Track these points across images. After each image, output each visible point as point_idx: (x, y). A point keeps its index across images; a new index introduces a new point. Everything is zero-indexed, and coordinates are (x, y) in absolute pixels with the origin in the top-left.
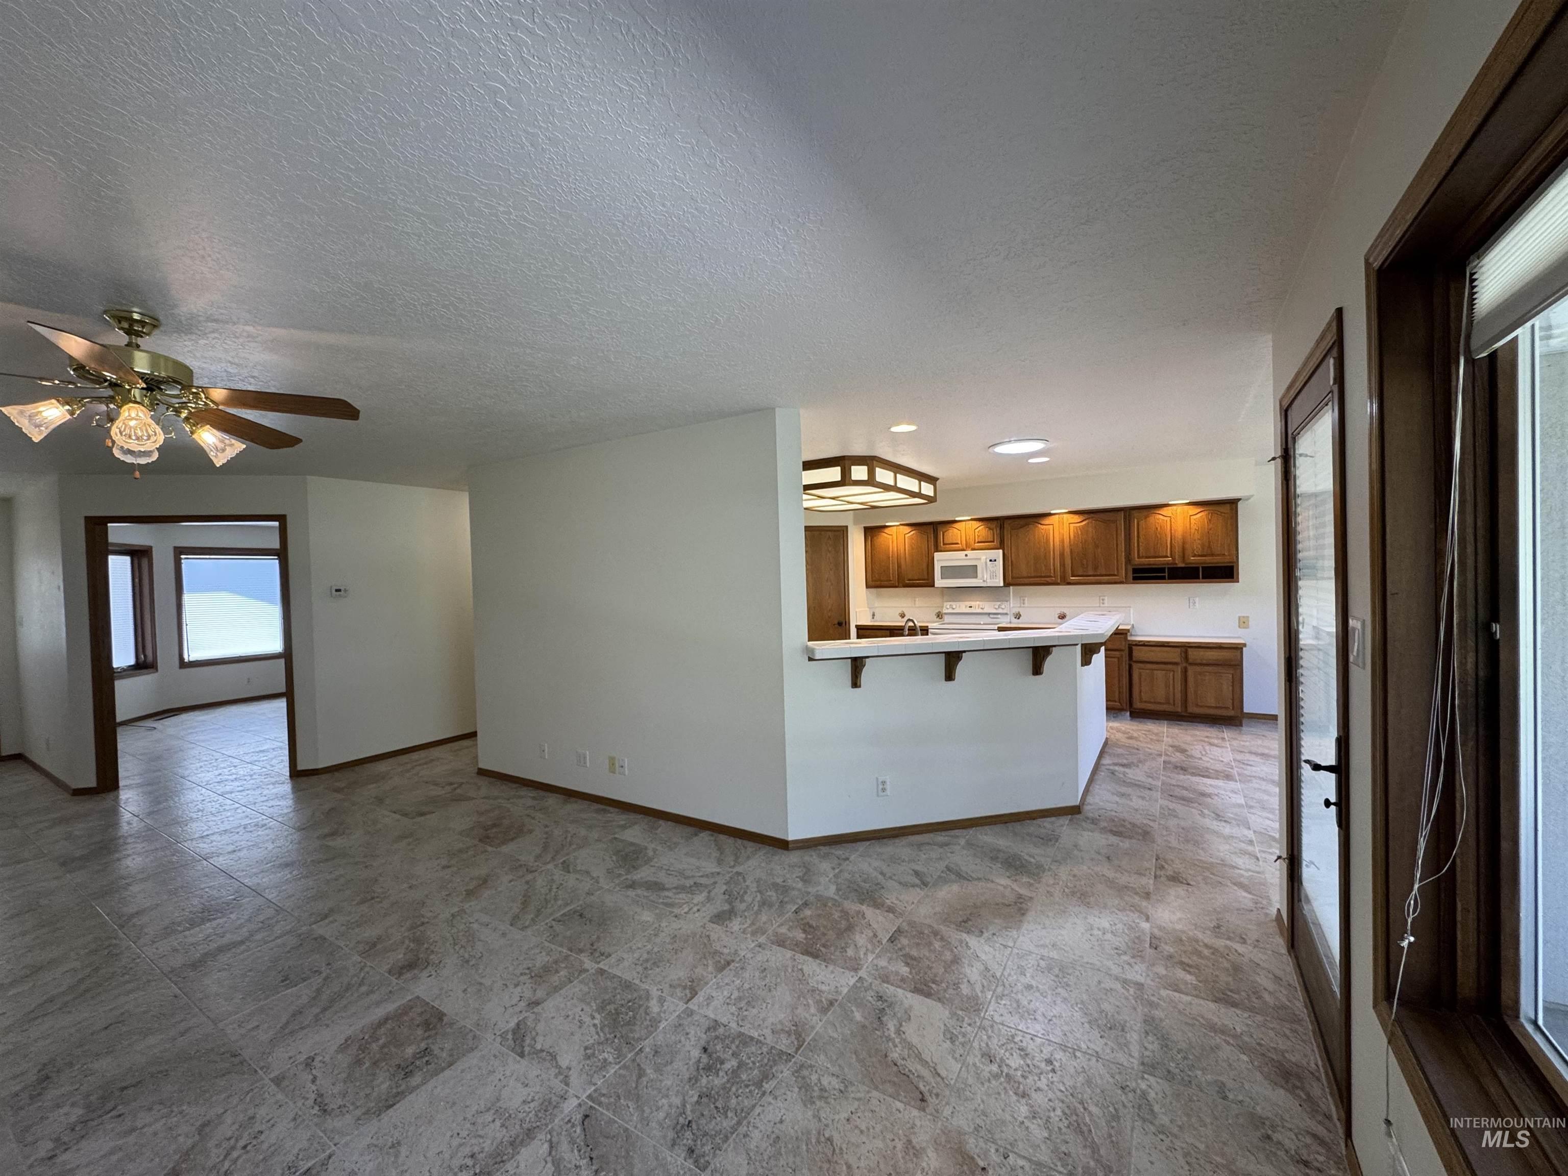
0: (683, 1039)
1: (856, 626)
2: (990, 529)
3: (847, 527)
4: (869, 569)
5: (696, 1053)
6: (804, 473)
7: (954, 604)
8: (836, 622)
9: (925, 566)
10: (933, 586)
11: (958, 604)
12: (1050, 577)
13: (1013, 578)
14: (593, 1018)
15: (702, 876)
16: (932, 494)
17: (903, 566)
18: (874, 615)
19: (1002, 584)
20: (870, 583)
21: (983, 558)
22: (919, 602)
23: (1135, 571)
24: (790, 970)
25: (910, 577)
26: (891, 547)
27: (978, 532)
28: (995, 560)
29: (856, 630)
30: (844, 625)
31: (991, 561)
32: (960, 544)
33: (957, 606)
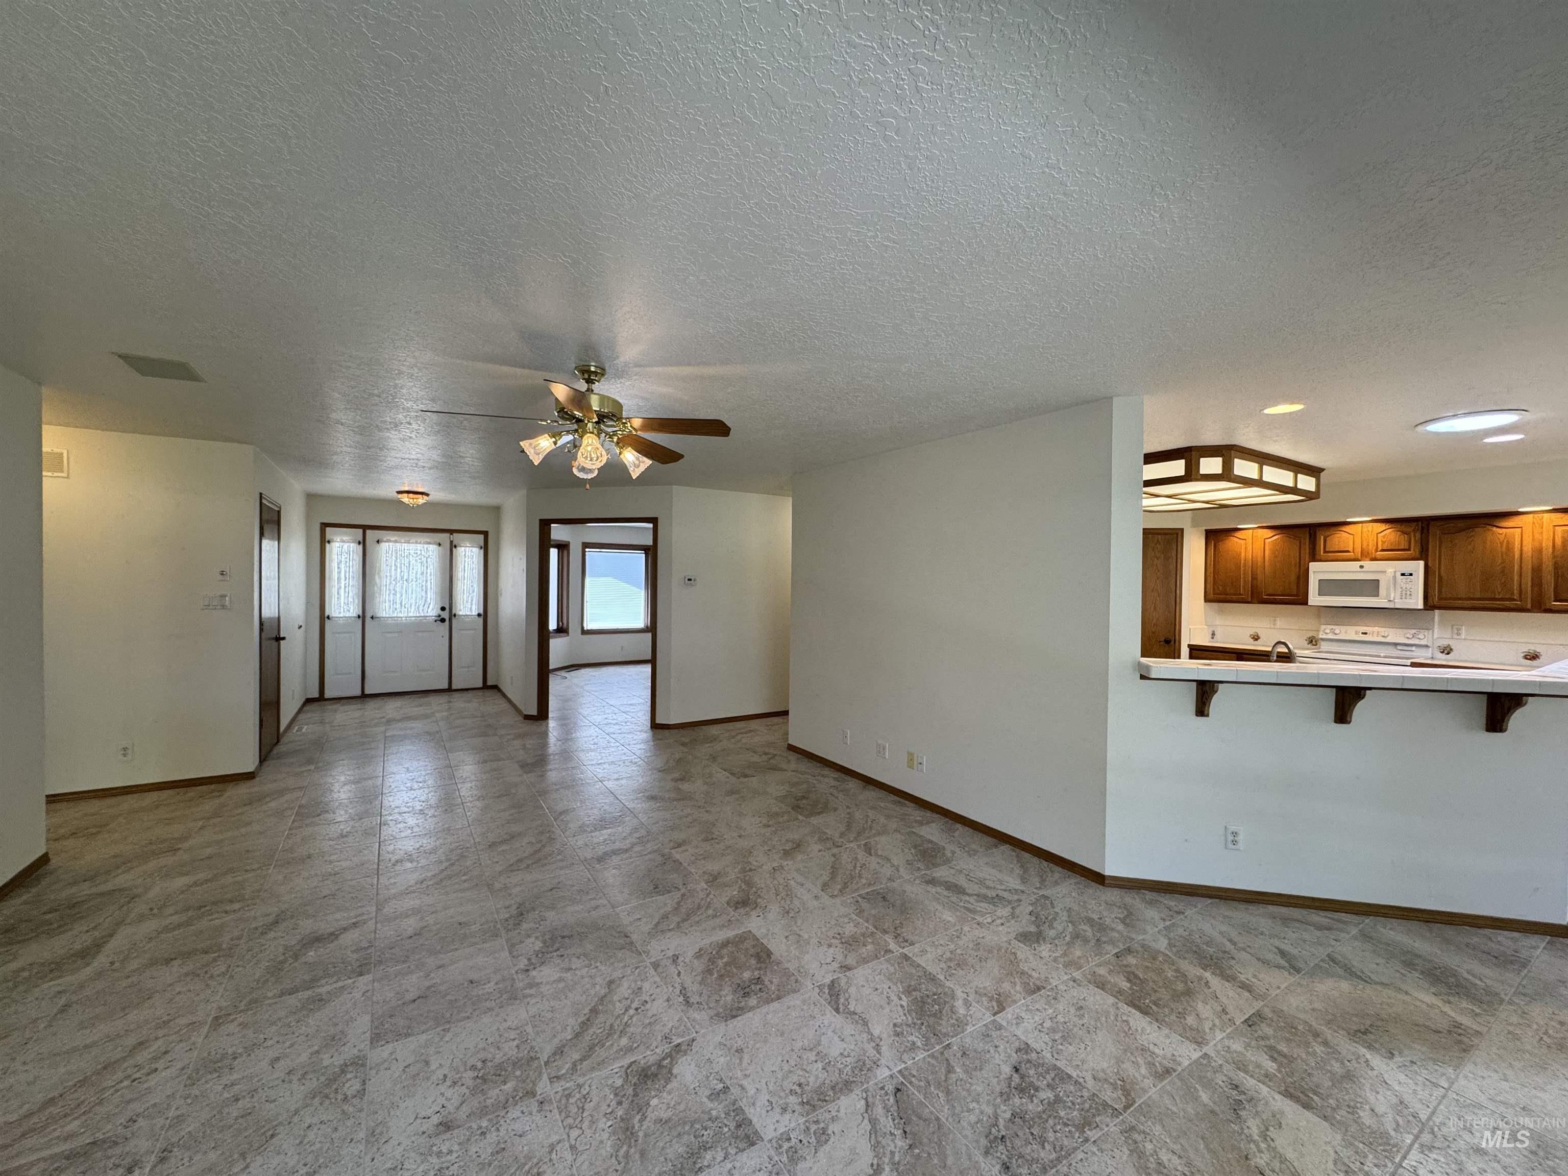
0: (992, 1051)
1: (1189, 646)
2: (1404, 533)
3: (1182, 530)
4: (1211, 579)
5: (1007, 1070)
6: (1145, 466)
7: (1337, 629)
8: (1163, 639)
9: (1293, 578)
10: (1306, 603)
11: (1343, 628)
12: (1513, 599)
13: (1440, 599)
14: (900, 999)
15: (1005, 890)
16: (1313, 489)
17: (1260, 577)
18: (1213, 634)
19: (1420, 605)
20: (1211, 596)
21: (1390, 571)
24: (1112, 1018)
25: (1271, 591)
26: (1243, 554)
27: (1384, 537)
28: (1411, 575)
29: (1188, 650)
30: (1172, 643)
31: (1403, 575)
32: (1353, 552)
33: (1343, 631)
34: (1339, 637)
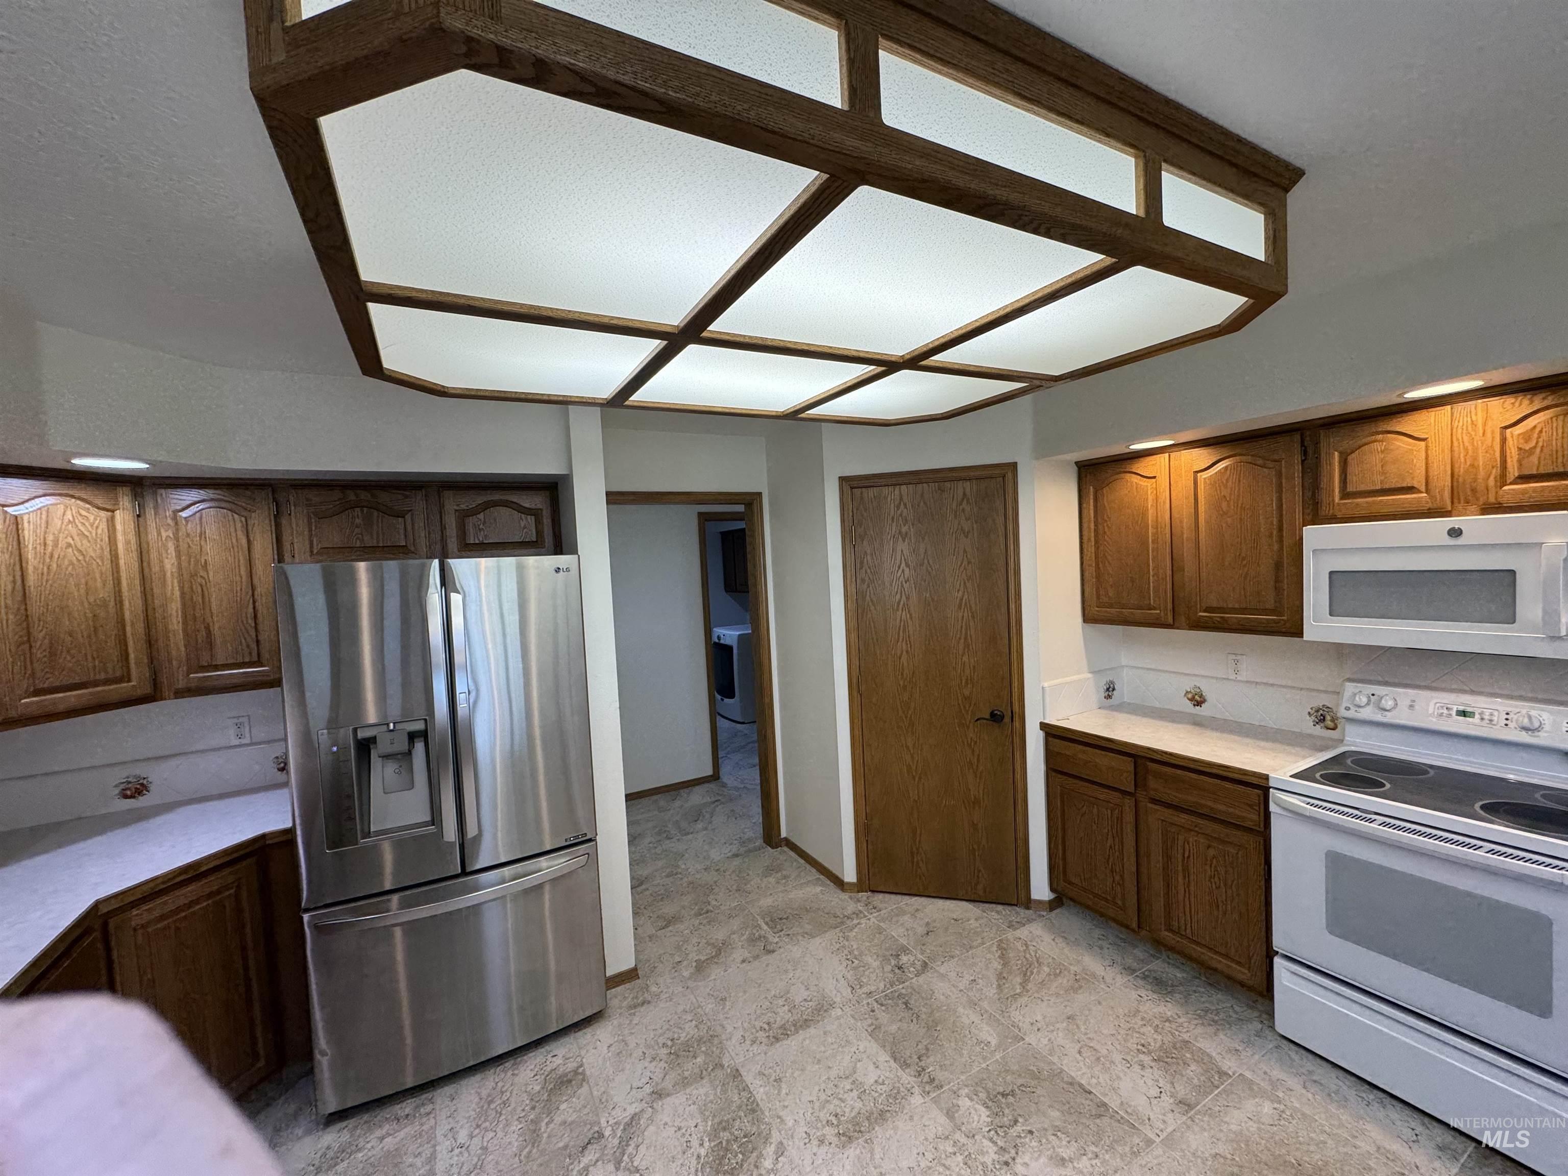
1: (1044, 726)
3: (1014, 466)
4: (1091, 571)
7: (1388, 695)
9: (1267, 567)
10: (1297, 633)
11: (1405, 695)
16: (1262, 254)
17: (1190, 568)
18: (1108, 690)
20: (1097, 612)
21: (1555, 543)
22: (1249, 668)
25: (1214, 601)
26: (1151, 513)
27: (1526, 435)
29: (1041, 734)
30: (1007, 719)
32: (1427, 491)
33: (1404, 703)
34: (1389, 718)
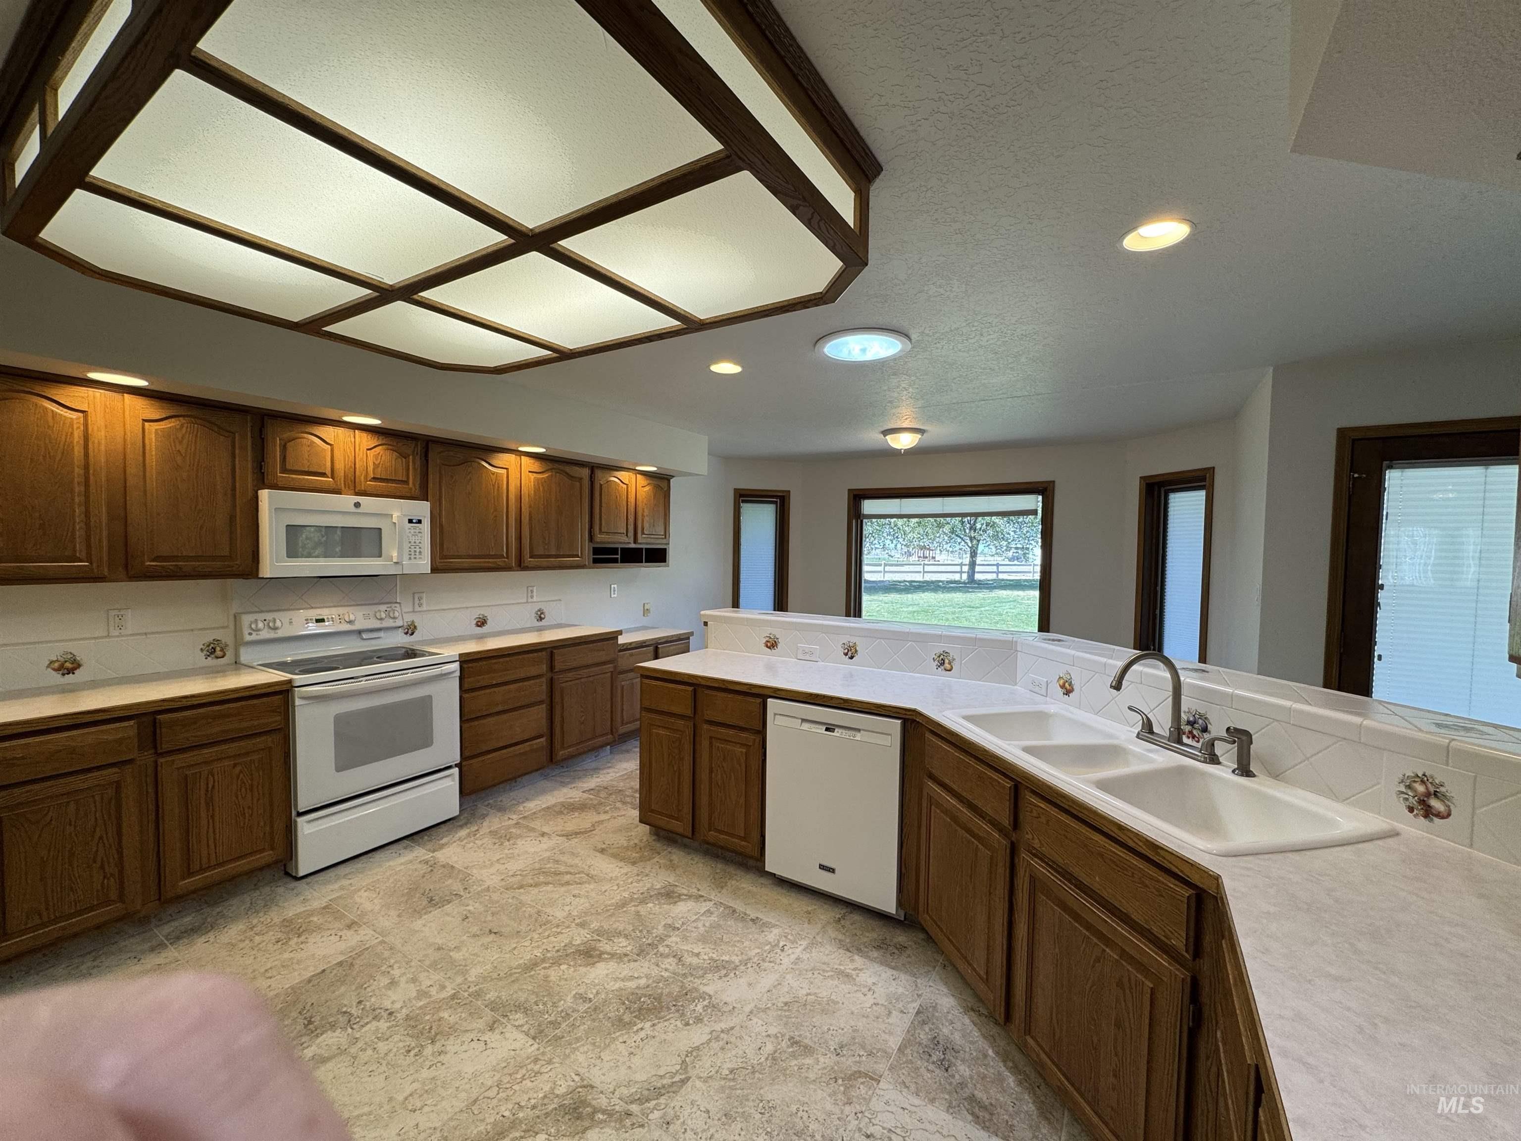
2: (404, 456)
9: (221, 521)
10: (251, 574)
11: (286, 615)
12: (502, 556)
13: (443, 557)
17: (136, 517)
19: (422, 569)
21: (391, 514)
22: (136, 620)
23: (596, 551)
27: (376, 456)
28: (419, 522)
31: (410, 521)
32: (333, 477)
33: (286, 621)
34: (280, 634)
